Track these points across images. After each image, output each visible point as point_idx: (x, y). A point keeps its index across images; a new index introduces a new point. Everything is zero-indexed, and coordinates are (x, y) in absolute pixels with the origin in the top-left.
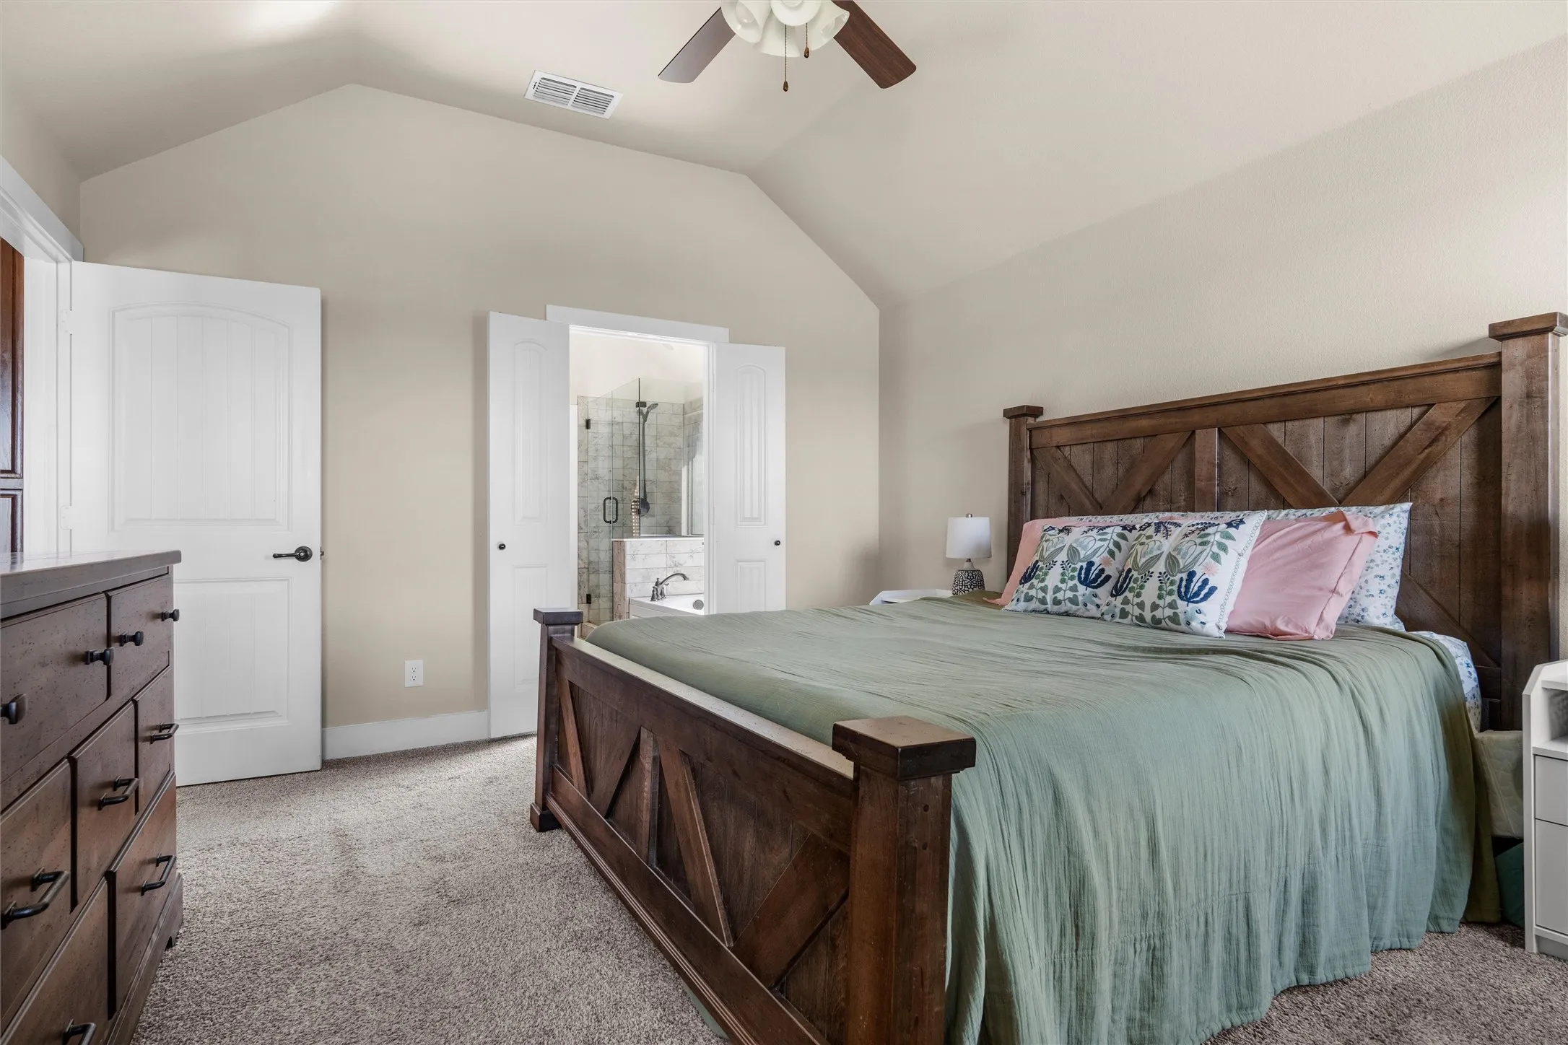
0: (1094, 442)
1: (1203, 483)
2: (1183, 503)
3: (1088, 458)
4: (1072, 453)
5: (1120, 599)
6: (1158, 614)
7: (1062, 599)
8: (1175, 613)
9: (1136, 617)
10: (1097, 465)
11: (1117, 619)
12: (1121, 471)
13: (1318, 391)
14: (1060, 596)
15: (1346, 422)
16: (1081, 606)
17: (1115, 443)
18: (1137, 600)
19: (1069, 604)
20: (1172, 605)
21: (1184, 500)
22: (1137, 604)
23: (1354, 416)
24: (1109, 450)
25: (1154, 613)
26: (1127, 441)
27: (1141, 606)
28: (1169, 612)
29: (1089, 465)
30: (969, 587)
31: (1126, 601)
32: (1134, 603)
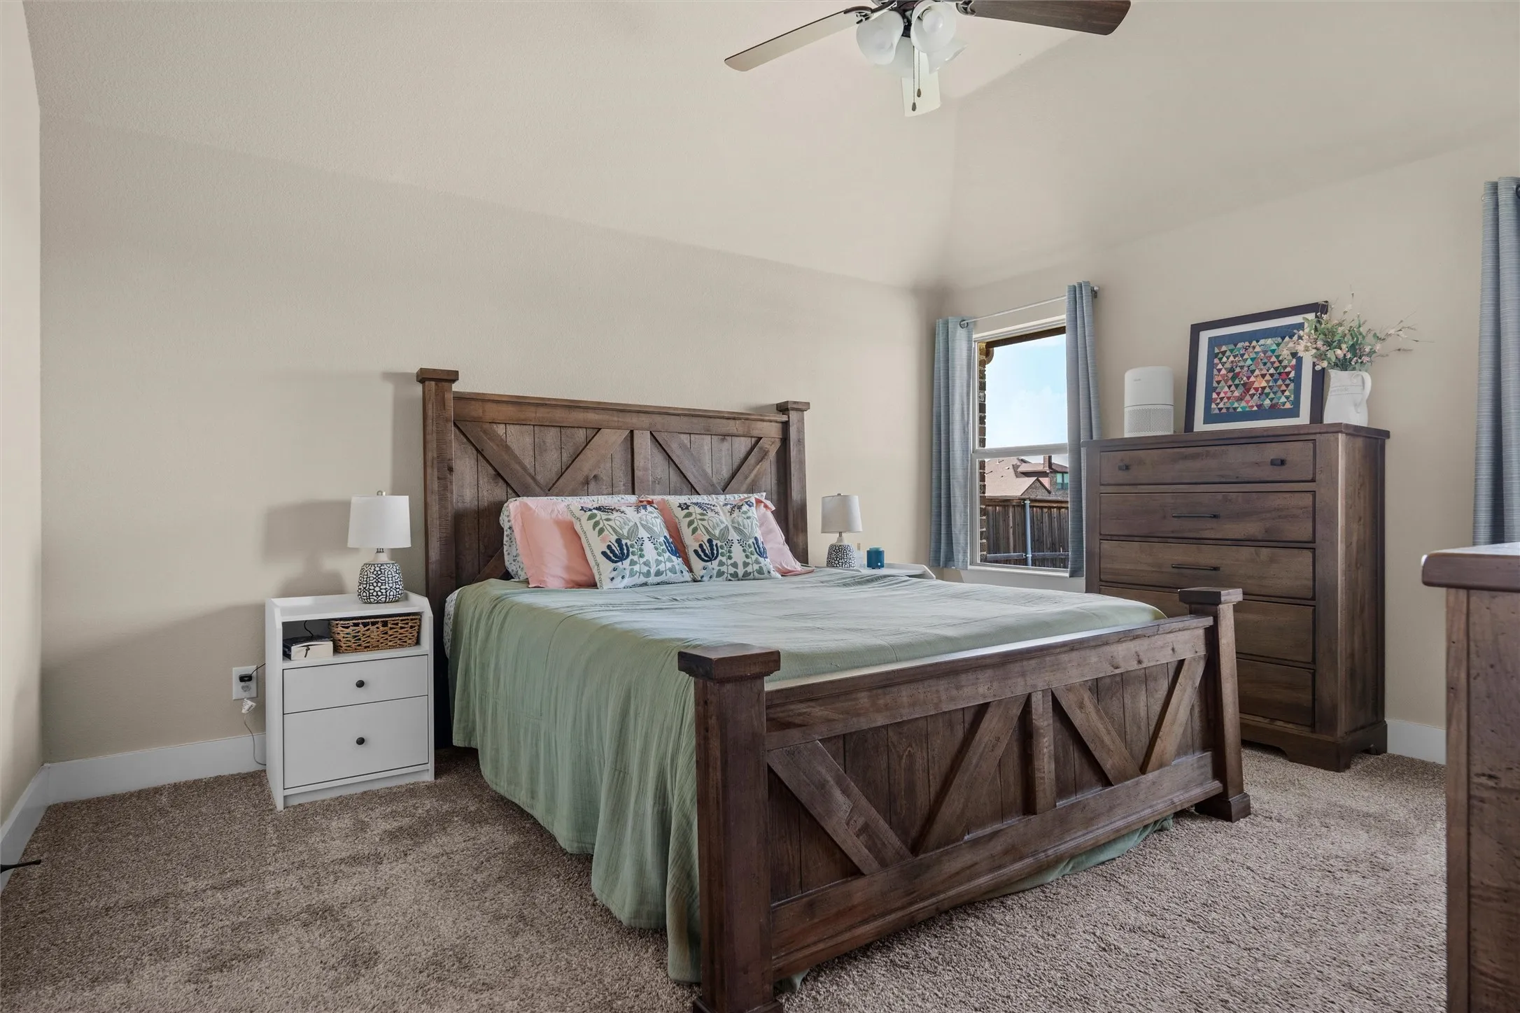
0: (534, 425)
1: (641, 473)
2: (623, 488)
3: (528, 440)
4: (509, 432)
5: (715, 563)
6: (749, 569)
7: (664, 569)
8: (760, 567)
9: (731, 574)
10: (539, 449)
11: (714, 578)
12: (565, 455)
13: (711, 418)
14: (662, 567)
15: (723, 440)
16: (679, 574)
17: (558, 429)
18: (730, 562)
19: (669, 574)
20: (757, 562)
21: (624, 485)
22: (732, 565)
23: (726, 437)
24: (551, 436)
25: (746, 569)
26: (573, 430)
27: (735, 565)
28: (756, 567)
29: (530, 448)
30: (375, 584)
31: (721, 564)
32: (729, 564)
